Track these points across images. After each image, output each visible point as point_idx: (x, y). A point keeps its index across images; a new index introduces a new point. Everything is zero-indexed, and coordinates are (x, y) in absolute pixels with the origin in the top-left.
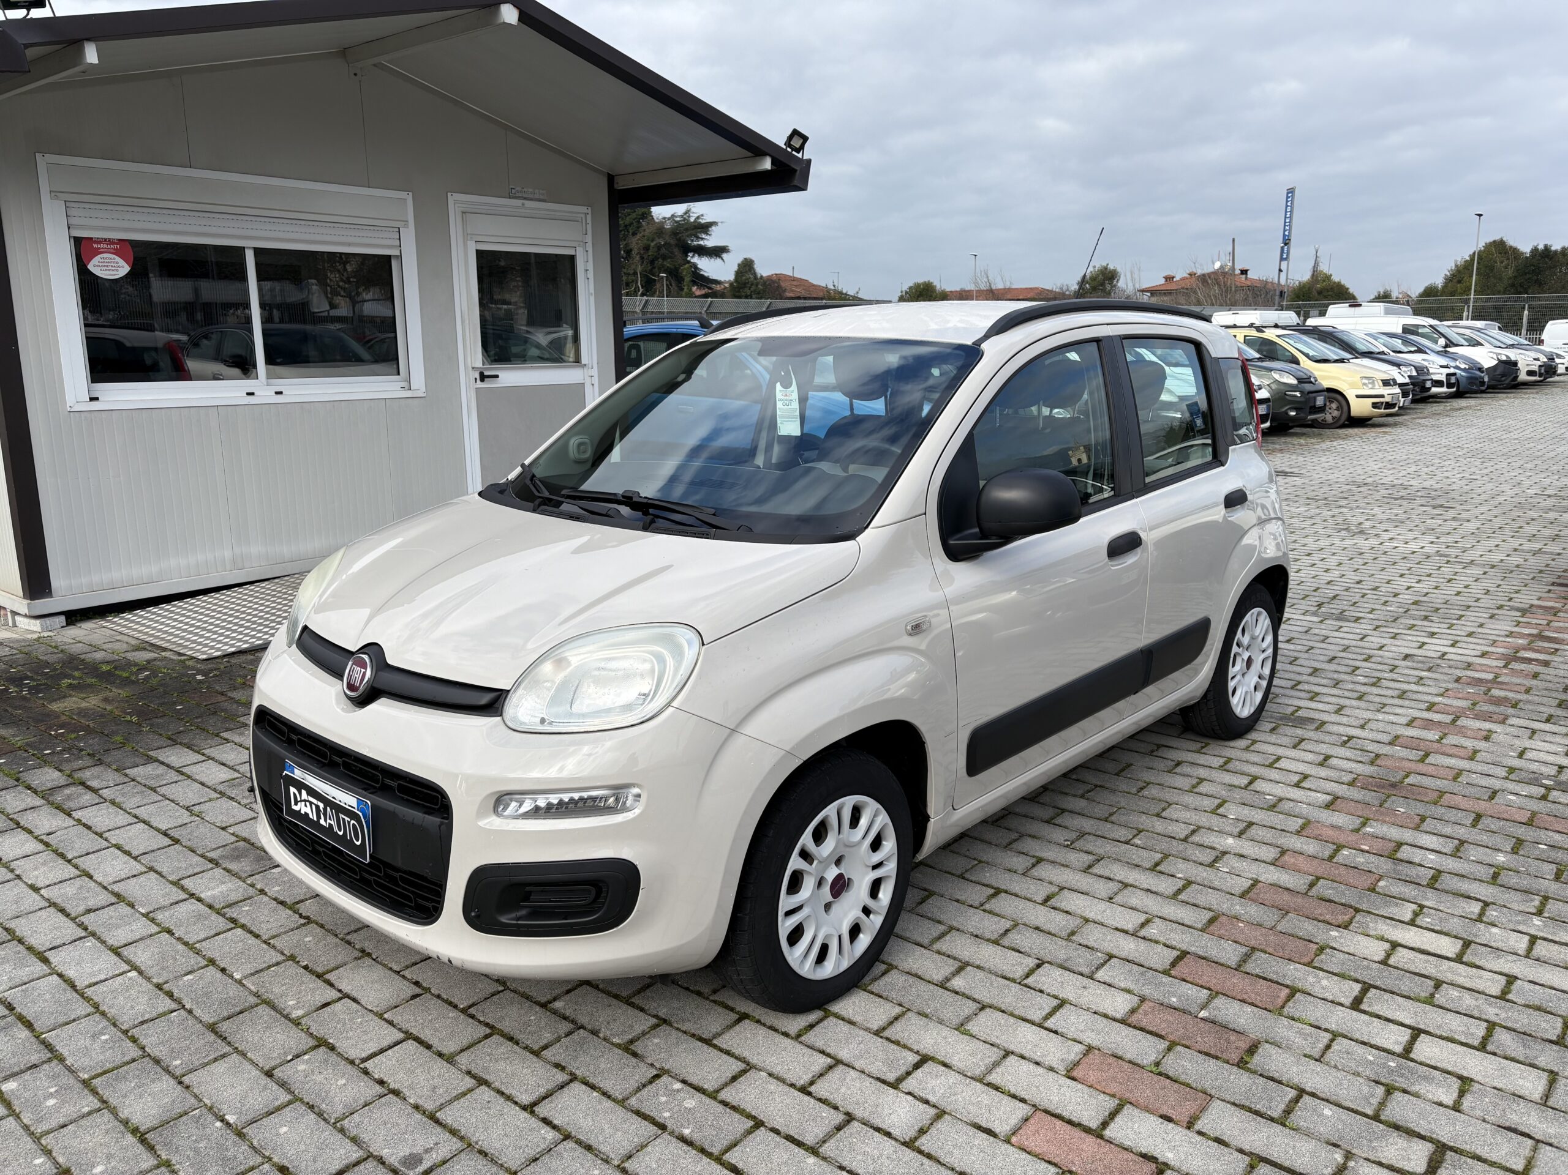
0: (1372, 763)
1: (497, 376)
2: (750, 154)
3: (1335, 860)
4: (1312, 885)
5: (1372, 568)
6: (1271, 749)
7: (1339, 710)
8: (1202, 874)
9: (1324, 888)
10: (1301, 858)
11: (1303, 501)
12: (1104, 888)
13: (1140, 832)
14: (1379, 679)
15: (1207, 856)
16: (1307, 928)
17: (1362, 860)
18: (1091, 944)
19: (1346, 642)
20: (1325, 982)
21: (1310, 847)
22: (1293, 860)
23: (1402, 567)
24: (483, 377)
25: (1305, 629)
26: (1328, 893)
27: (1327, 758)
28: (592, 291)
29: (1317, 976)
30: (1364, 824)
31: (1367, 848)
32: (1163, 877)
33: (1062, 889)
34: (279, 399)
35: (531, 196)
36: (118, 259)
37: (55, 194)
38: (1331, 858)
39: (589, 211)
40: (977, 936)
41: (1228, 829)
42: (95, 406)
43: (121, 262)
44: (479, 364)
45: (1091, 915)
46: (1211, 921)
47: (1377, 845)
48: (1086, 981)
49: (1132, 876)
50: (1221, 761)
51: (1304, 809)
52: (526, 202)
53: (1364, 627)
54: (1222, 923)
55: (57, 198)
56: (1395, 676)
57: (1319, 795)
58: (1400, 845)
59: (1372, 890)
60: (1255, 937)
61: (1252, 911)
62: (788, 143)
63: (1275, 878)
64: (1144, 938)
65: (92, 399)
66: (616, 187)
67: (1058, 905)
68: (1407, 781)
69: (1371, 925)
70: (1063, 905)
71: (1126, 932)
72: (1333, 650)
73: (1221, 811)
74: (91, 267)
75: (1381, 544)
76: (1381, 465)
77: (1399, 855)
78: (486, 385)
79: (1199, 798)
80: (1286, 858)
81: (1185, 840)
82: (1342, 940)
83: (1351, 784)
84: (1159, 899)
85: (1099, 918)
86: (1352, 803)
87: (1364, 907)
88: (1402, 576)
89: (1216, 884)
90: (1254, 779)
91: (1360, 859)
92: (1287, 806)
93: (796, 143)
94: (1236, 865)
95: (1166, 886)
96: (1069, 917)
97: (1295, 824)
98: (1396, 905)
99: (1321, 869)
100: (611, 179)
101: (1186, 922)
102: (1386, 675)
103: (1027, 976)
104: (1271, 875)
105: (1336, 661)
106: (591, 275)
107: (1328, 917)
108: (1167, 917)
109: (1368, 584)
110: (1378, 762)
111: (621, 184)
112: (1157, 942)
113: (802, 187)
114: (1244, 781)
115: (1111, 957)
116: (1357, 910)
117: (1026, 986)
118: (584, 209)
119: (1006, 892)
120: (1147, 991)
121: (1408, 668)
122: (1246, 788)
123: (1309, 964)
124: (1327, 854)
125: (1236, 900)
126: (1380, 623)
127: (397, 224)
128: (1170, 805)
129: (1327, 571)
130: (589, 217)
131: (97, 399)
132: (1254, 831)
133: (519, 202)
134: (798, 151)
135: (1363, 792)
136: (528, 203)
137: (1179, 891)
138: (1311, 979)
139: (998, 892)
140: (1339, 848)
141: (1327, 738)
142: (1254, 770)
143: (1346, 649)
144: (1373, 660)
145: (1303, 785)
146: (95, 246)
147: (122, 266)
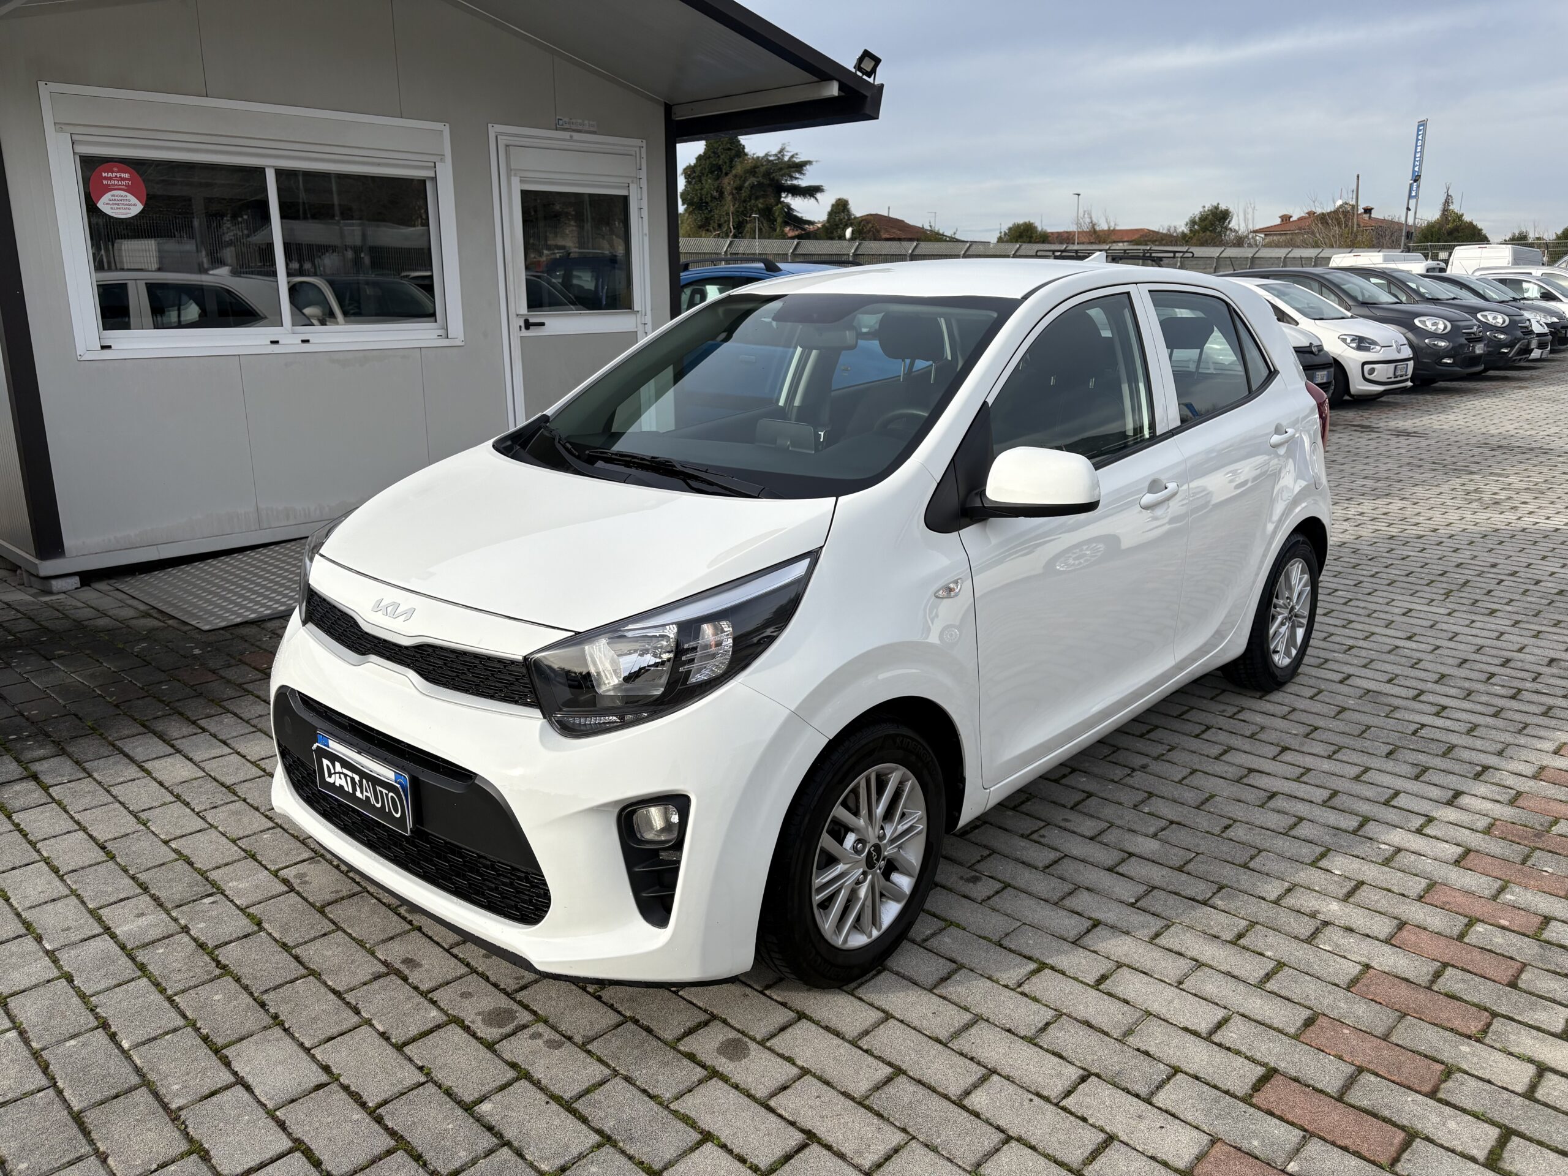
0: (1512, 802)
1: (543, 324)
2: (816, 79)
3: (1466, 940)
4: (1437, 975)
5: (1509, 548)
6: (1387, 780)
7: (1471, 730)
8: (1297, 953)
9: (1452, 981)
10: (1424, 935)
11: (1427, 466)
12: (1172, 968)
13: (1221, 888)
14: (1520, 691)
15: (1305, 928)
16: (1429, 1039)
17: (1500, 940)
18: (1152, 1050)
19: (1480, 641)
20: (1452, 1125)
21: (1436, 920)
22: (1413, 938)
23: (1544, 547)
24: (528, 325)
25: (1431, 623)
26: (1457, 988)
27: (1458, 794)
28: (646, 230)
29: (1440, 1114)
30: (1502, 890)
31: (1504, 922)
32: (1248, 954)
33: (1120, 965)
34: (306, 348)
35: (580, 128)
36: (130, 197)
37: (59, 126)
38: (1461, 937)
39: (644, 144)
40: (1009, 1031)
41: (1332, 888)
42: (107, 354)
43: (134, 200)
44: (523, 309)
45: (1155, 1008)
46: (1309, 1022)
47: (1519, 921)
48: (1142, 1106)
49: (1209, 952)
50: (1326, 794)
51: (1427, 866)
52: (573, 134)
53: (1500, 623)
54: (1321, 1028)
55: (62, 130)
56: (1539, 687)
57: (1447, 846)
58: (1547, 920)
59: (1513, 985)
60: (1366, 1051)
61: (1361, 1011)
62: (858, 67)
63: (1390, 963)
64: (1220, 1045)
65: (103, 347)
66: (673, 117)
67: (1113, 990)
68: (1555, 829)
69: (1512, 1037)
70: (1120, 990)
71: (1195, 1033)
72: (1465, 650)
73: (1323, 863)
74: (101, 205)
75: (1519, 518)
76: (1517, 425)
77: (1547, 935)
78: (533, 332)
79: (1297, 843)
80: (1404, 933)
81: (1277, 902)
82: (1475, 1060)
83: (1487, 831)
84: (1242, 986)
85: (1163, 1012)
86: (1489, 859)
87: (1502, 1010)
88: (1544, 558)
89: (1316, 969)
90: (1365, 820)
91: (1499, 940)
92: (1405, 859)
93: (868, 65)
94: (1341, 941)
95: (1253, 969)
96: (1126, 1008)
97: (1417, 886)
98: (1545, 1009)
99: (1451, 952)
100: (668, 109)
101: (1277, 1024)
102: (1528, 685)
103: (1068, 1093)
104: (1387, 959)
105: (1466, 665)
106: (645, 214)
107: (1457, 1024)
108: (1251, 1015)
109: (1505, 567)
110: (1521, 802)
111: (680, 115)
112: (1238, 1053)
113: (874, 116)
114: (1353, 823)
115: (1176, 1070)
116: (1495, 1015)
117: (1064, 1109)
118: (638, 142)
119: (1052, 968)
120: (1220, 1128)
121: (1553, 676)
122: (1355, 832)
123: (1432, 1094)
124: (1456, 931)
125: (1341, 993)
126: (1519, 617)
127: (433, 158)
128: (1260, 851)
129: (1456, 550)
130: (644, 150)
131: (109, 347)
132: (1364, 893)
133: (566, 135)
134: (869, 75)
135: (1502, 843)
136: (576, 136)
137: (1268, 977)
138: (1435, 1119)
139: (1042, 966)
140: (1472, 922)
141: (1456, 767)
142: (1365, 808)
143: (1479, 649)
144: (1511, 664)
145: (1427, 831)
146: (105, 182)
147: (135, 205)
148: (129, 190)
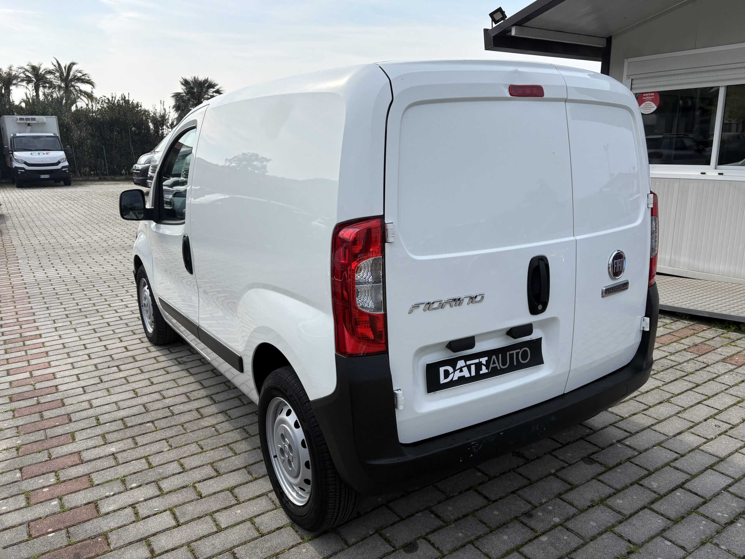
30: (61, 505)
31: (46, 490)
32: (113, 420)
33: (138, 396)
34: (721, 178)
36: (653, 104)
38: (56, 473)
40: (132, 375)
45: (112, 396)
46: (70, 419)
47: (41, 496)
49: (124, 413)
51: (106, 492)
54: (65, 420)
55: (629, 78)
57: (112, 509)
58: (29, 504)
77: (24, 497)
86: (86, 517)
92: (118, 487)
95: (105, 418)
97: (97, 479)
116: (19, 456)
123: (18, 427)
124: (61, 474)
140: (59, 481)
146: (644, 98)
147: (653, 107)
148: (652, 101)
